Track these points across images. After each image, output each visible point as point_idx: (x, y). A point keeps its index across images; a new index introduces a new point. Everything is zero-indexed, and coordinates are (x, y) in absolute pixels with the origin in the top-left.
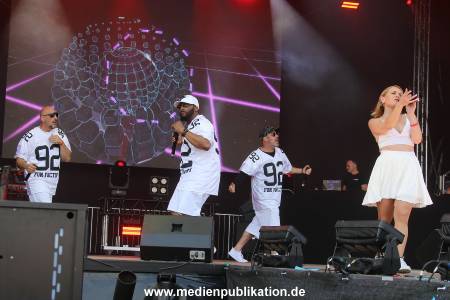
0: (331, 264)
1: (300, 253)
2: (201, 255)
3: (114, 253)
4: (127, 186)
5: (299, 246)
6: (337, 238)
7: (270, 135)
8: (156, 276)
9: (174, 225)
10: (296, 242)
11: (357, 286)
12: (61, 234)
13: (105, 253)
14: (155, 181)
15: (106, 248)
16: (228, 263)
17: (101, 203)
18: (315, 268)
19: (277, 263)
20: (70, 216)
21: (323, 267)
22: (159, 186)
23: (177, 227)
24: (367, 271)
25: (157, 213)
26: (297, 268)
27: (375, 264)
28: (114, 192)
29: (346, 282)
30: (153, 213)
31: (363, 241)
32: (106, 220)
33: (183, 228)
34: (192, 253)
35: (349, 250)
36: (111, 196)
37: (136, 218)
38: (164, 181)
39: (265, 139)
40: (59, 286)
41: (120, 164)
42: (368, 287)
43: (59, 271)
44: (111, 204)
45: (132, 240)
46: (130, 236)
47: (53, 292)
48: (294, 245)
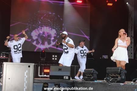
0: (105, 80)
1: (96, 77)
2: (67, 78)
3: (42, 77)
4: (45, 58)
5: (96, 75)
6: (107, 72)
7: (82, 42)
8: (54, 84)
9: (59, 69)
10: (95, 74)
11: (113, 86)
12: (27, 72)
13: (39, 77)
14: (53, 56)
15: (39, 76)
16: (75, 80)
17: (38, 63)
18: (101, 81)
19: (89, 80)
20: (29, 67)
21: (103, 81)
22: (55, 57)
23: (60, 70)
24: (116, 82)
25: (54, 66)
26: (95, 81)
27: (118, 80)
28: (41, 60)
29: (110, 85)
30: (53, 65)
31: (115, 73)
32: (39, 68)
33: (62, 70)
34: (64, 77)
35: (110, 76)
36: (41, 61)
37: (48, 67)
38: (56, 56)
39: (81, 43)
40: (26, 87)
41: (43, 51)
42: (116, 86)
43: (26, 83)
44: (41, 63)
45: (47, 74)
46: (46, 72)
47: (25, 89)
48: (94, 75)
